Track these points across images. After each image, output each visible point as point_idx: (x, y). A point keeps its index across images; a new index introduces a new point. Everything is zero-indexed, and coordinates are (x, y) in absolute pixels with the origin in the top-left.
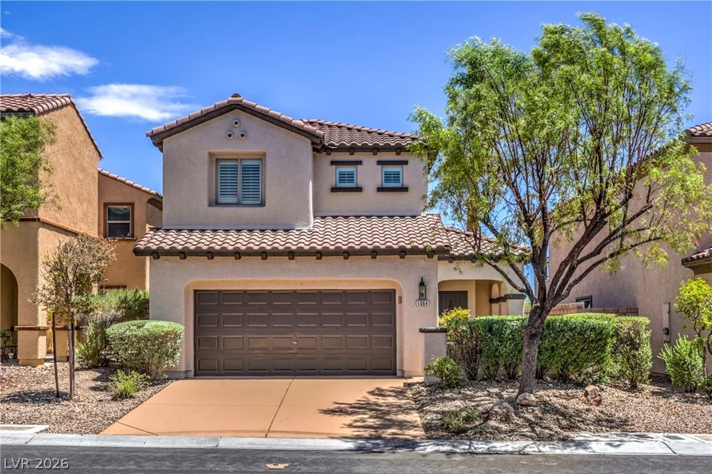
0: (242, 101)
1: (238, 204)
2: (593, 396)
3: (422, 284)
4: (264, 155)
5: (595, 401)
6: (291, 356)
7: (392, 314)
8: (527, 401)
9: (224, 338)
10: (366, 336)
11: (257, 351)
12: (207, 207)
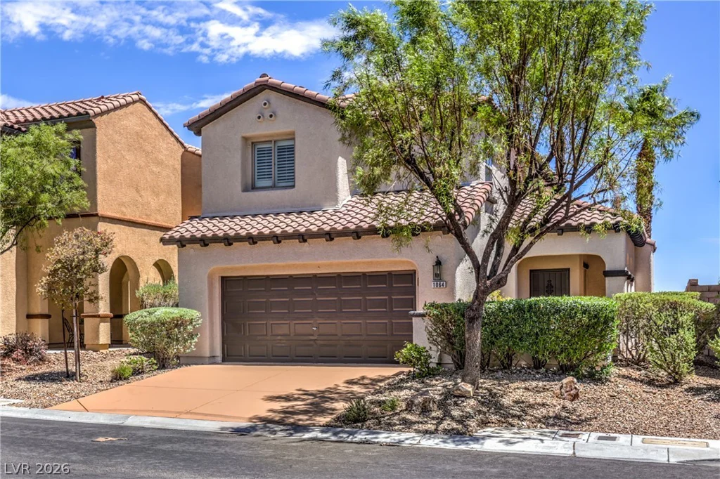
0: (267, 81)
1: (274, 187)
2: (568, 389)
3: (438, 263)
4: (293, 133)
5: (569, 395)
6: (312, 342)
7: (413, 297)
8: (459, 392)
9: (249, 324)
10: (387, 321)
11: (279, 338)
12: (241, 192)
